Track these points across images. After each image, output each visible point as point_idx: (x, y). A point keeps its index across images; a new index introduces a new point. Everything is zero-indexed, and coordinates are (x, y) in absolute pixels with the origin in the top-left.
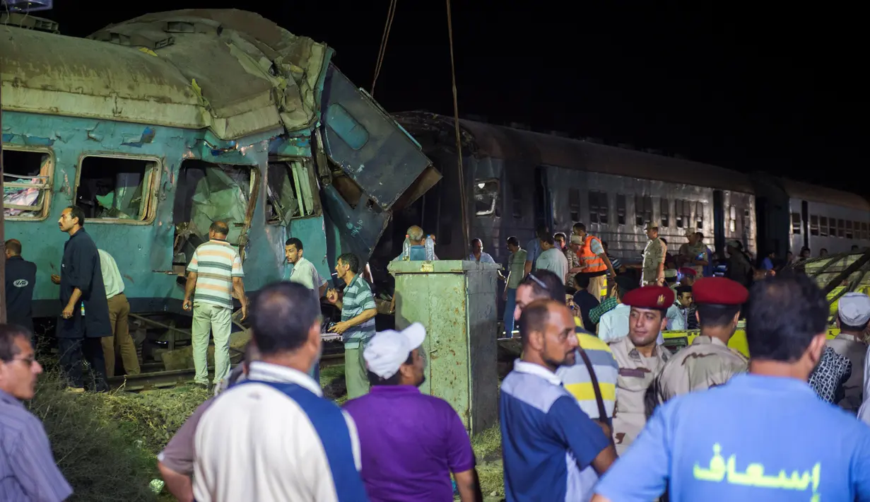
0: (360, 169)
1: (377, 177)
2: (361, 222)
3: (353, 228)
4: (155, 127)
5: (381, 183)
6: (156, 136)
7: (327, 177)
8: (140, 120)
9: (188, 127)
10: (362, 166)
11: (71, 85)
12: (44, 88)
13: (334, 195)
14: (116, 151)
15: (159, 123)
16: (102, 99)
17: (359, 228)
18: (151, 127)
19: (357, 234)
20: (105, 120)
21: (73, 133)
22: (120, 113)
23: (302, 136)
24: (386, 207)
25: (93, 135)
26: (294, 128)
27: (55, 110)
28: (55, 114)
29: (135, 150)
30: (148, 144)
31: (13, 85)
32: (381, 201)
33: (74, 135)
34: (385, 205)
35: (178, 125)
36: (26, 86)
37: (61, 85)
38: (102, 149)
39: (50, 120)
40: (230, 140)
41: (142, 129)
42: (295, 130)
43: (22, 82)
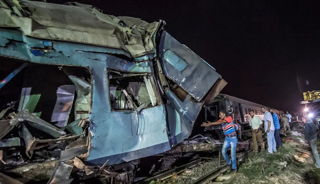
0: (183, 81)
1: (193, 84)
2: (187, 108)
3: (183, 112)
5: (195, 87)
7: (167, 86)
10: (184, 79)
13: (172, 95)
17: (186, 111)
19: (185, 115)
23: (143, 61)
24: (199, 99)
26: (137, 55)
32: (196, 97)
34: (199, 98)
40: (43, 40)
42: (138, 56)
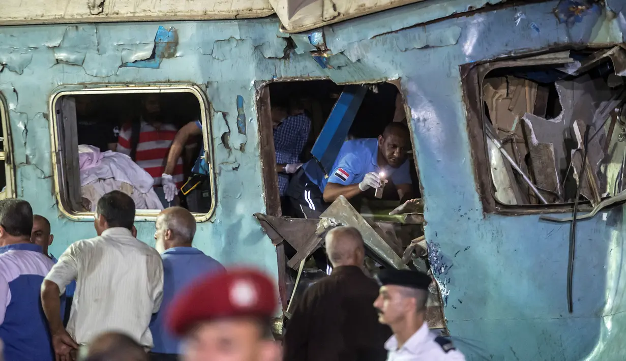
4: (176, 26)
6: (182, 40)
8: (141, 14)
9: (247, 14)
14: (113, 79)
15: (181, 15)
18: (169, 26)
20: (76, 24)
21: (28, 56)
22: (101, 5)
25: (62, 55)
29: (148, 73)
30: (171, 60)
33: (30, 61)
35: (225, 14)
38: (88, 80)
40: (309, 31)
41: (151, 32)
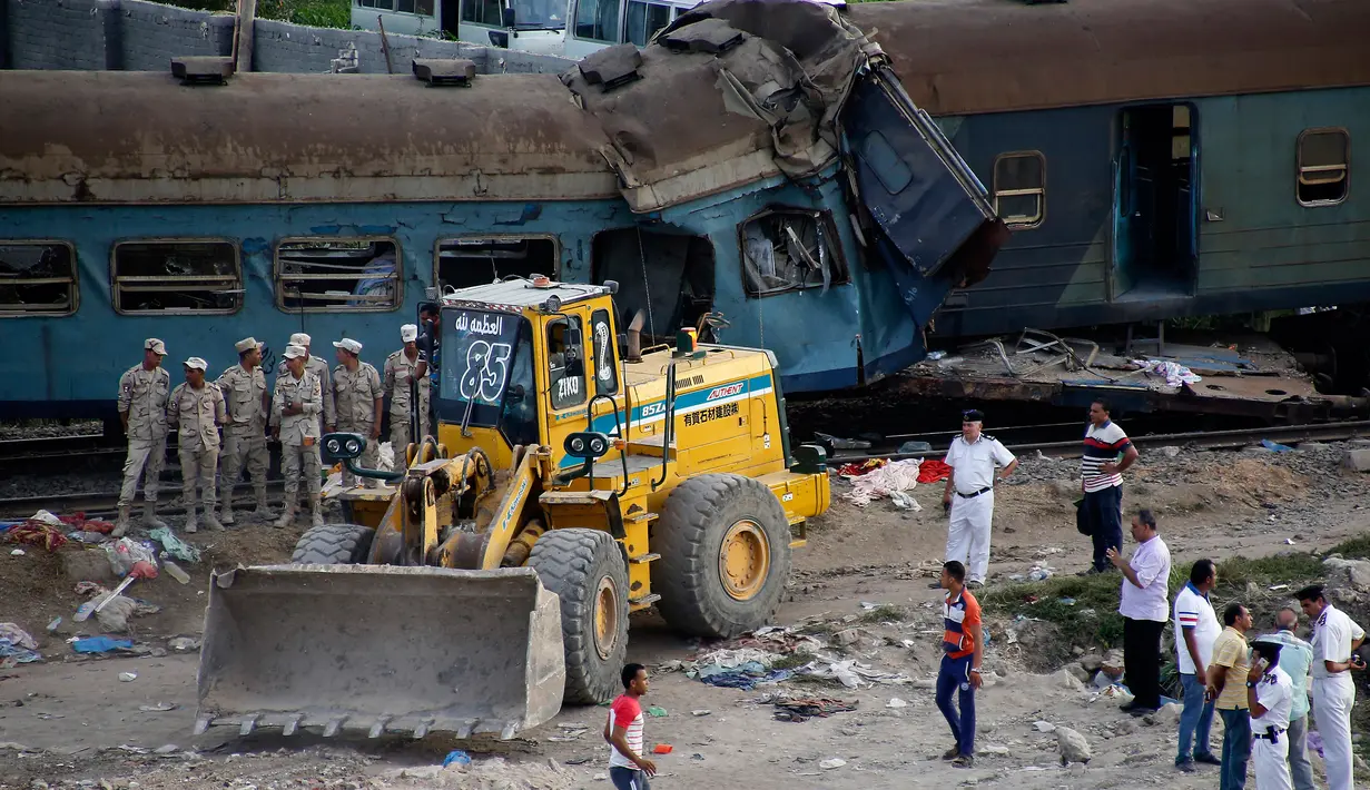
0: (895, 220)
4: (541, 202)
6: (544, 211)
8: (515, 197)
9: (592, 197)
10: (898, 216)
11: (415, 167)
12: (377, 175)
14: (487, 231)
15: (545, 198)
16: (459, 179)
17: (910, 300)
18: (534, 203)
20: (463, 202)
21: (422, 218)
22: (485, 191)
24: (925, 272)
25: (449, 219)
27: (391, 197)
28: (392, 202)
29: (515, 229)
30: (534, 221)
31: (334, 176)
32: (920, 263)
33: (422, 221)
34: (924, 269)
35: (576, 197)
36: (351, 175)
37: (400, 169)
38: (467, 231)
39: (387, 209)
40: (651, 212)
41: (522, 208)
43: (346, 171)
